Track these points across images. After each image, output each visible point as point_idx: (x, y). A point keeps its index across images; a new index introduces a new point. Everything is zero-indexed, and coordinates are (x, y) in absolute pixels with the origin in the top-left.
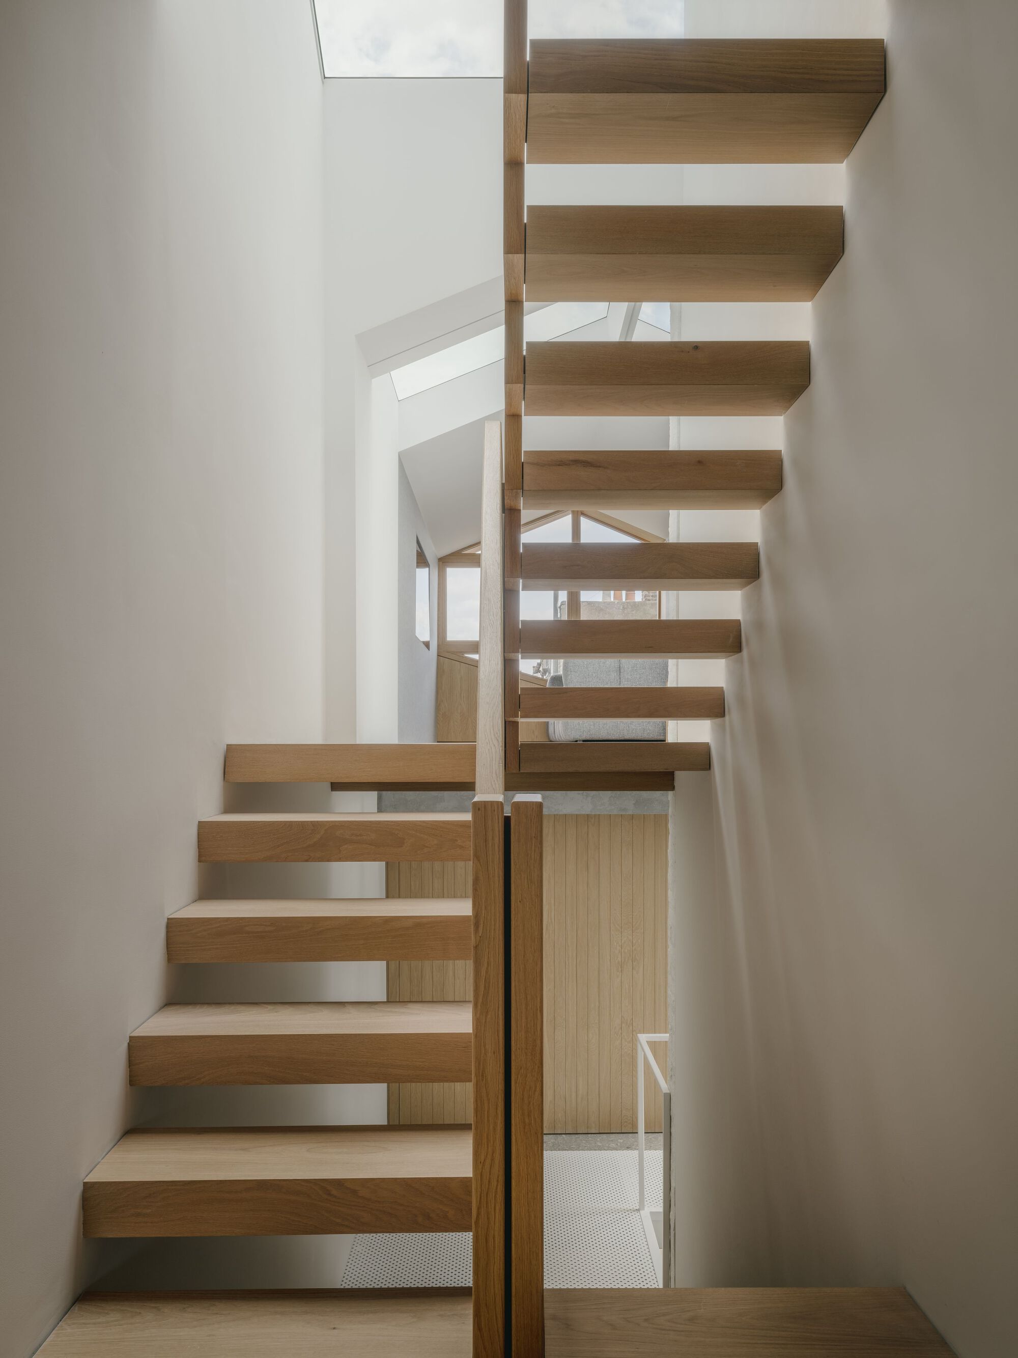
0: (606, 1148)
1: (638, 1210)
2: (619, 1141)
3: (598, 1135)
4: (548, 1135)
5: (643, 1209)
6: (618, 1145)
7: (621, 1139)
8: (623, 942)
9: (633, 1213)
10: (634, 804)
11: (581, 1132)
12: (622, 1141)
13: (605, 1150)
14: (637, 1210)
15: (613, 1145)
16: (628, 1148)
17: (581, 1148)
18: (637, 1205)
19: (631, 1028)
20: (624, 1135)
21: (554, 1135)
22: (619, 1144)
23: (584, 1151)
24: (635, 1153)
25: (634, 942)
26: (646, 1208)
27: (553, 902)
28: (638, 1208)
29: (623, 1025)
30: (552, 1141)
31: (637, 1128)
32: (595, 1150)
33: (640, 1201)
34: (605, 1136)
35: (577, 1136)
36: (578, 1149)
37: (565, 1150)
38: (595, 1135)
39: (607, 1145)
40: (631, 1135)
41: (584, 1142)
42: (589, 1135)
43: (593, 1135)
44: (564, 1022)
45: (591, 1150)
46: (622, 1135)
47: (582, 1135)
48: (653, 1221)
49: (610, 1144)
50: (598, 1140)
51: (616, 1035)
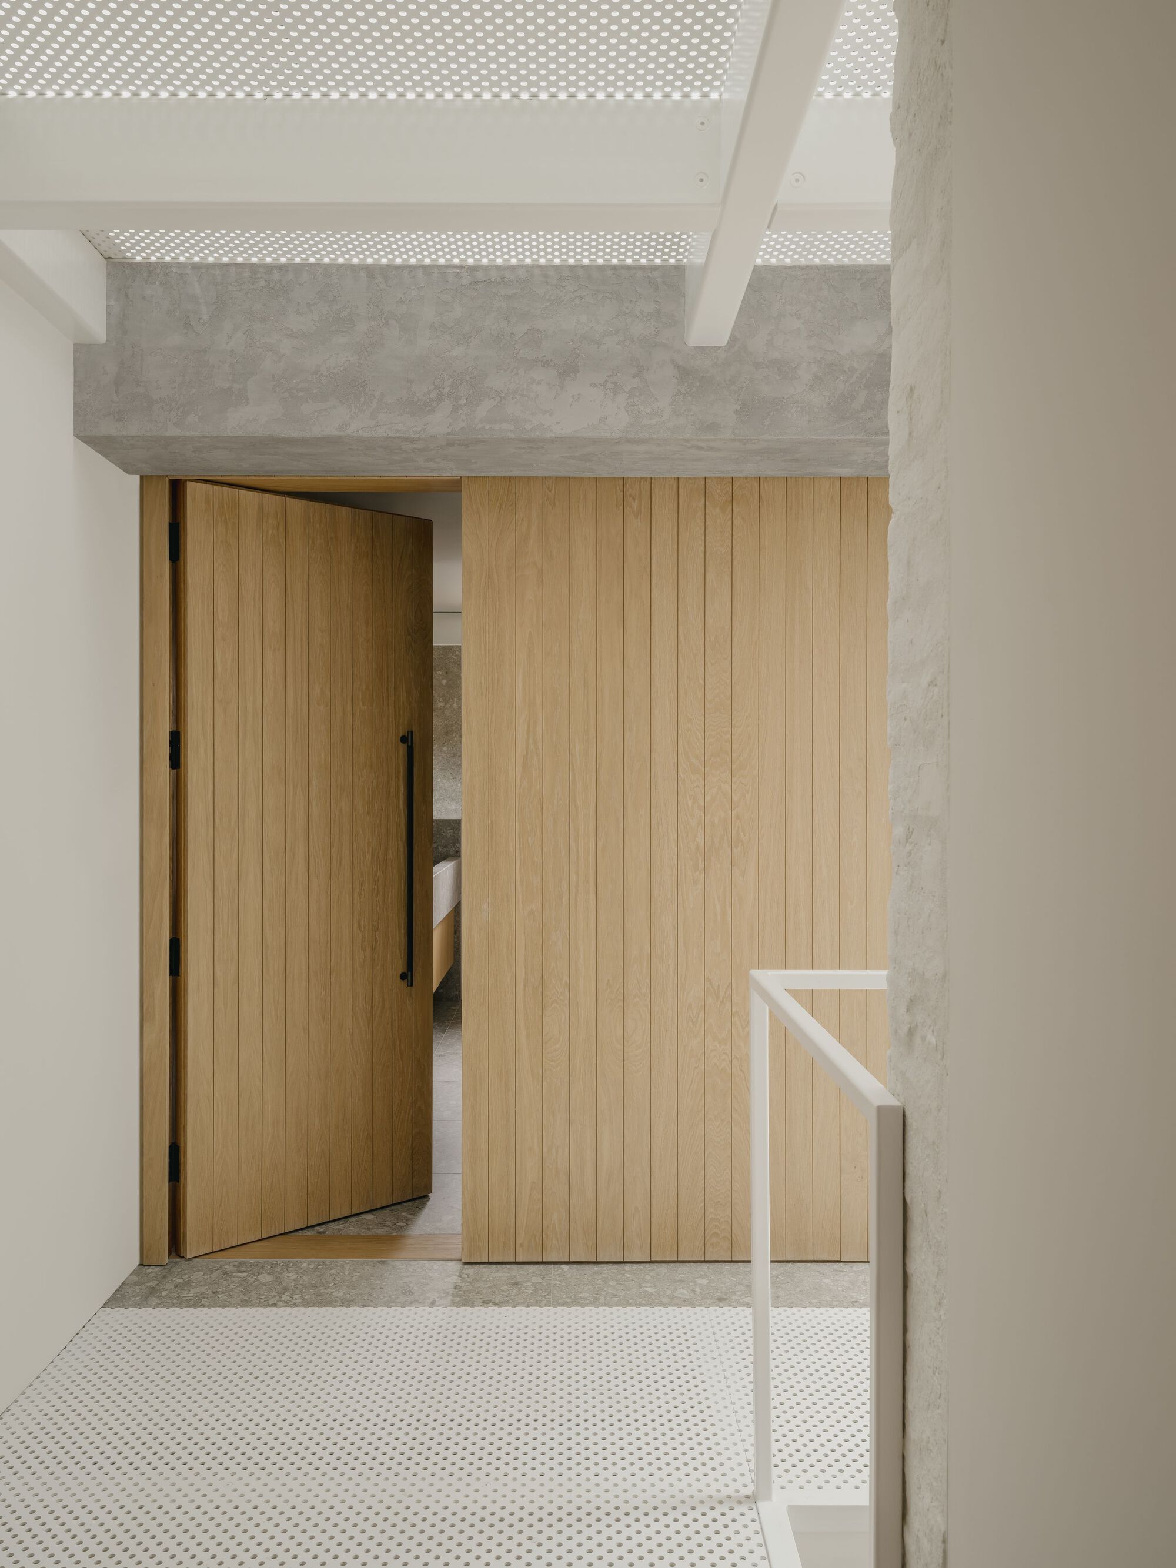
0: (665, 1300)
1: (752, 1499)
2: (700, 1281)
3: (647, 1266)
4: (526, 1267)
5: (768, 1497)
6: (695, 1292)
7: (703, 1276)
8: (708, 798)
9: (739, 1509)
10: (737, 412)
11: (606, 1260)
12: (705, 1282)
13: (663, 1304)
14: (747, 1497)
15: (683, 1292)
16: (720, 1300)
17: (602, 1300)
18: (748, 1479)
19: (728, 1005)
20: (712, 1266)
21: (542, 1267)
22: (698, 1290)
23: (611, 1307)
24: (742, 1316)
25: (735, 798)
26: (776, 1493)
27: (539, 701)
28: (749, 1490)
29: (710, 1000)
30: (535, 1280)
31: (748, 1249)
32: (640, 1305)
33: (757, 1464)
34: (663, 1269)
35: (595, 1268)
36: (594, 1302)
37: (563, 1305)
38: (641, 1266)
39: (669, 1292)
40: (727, 1267)
41: (612, 1283)
42: (627, 1267)
43: (635, 1266)
44: (567, 991)
45: (627, 1304)
46: (705, 1266)
47: (610, 1266)
48: (795, 1534)
49: (675, 1290)
50: (648, 1278)
51: (691, 1024)
